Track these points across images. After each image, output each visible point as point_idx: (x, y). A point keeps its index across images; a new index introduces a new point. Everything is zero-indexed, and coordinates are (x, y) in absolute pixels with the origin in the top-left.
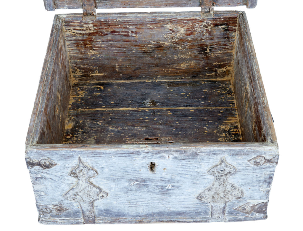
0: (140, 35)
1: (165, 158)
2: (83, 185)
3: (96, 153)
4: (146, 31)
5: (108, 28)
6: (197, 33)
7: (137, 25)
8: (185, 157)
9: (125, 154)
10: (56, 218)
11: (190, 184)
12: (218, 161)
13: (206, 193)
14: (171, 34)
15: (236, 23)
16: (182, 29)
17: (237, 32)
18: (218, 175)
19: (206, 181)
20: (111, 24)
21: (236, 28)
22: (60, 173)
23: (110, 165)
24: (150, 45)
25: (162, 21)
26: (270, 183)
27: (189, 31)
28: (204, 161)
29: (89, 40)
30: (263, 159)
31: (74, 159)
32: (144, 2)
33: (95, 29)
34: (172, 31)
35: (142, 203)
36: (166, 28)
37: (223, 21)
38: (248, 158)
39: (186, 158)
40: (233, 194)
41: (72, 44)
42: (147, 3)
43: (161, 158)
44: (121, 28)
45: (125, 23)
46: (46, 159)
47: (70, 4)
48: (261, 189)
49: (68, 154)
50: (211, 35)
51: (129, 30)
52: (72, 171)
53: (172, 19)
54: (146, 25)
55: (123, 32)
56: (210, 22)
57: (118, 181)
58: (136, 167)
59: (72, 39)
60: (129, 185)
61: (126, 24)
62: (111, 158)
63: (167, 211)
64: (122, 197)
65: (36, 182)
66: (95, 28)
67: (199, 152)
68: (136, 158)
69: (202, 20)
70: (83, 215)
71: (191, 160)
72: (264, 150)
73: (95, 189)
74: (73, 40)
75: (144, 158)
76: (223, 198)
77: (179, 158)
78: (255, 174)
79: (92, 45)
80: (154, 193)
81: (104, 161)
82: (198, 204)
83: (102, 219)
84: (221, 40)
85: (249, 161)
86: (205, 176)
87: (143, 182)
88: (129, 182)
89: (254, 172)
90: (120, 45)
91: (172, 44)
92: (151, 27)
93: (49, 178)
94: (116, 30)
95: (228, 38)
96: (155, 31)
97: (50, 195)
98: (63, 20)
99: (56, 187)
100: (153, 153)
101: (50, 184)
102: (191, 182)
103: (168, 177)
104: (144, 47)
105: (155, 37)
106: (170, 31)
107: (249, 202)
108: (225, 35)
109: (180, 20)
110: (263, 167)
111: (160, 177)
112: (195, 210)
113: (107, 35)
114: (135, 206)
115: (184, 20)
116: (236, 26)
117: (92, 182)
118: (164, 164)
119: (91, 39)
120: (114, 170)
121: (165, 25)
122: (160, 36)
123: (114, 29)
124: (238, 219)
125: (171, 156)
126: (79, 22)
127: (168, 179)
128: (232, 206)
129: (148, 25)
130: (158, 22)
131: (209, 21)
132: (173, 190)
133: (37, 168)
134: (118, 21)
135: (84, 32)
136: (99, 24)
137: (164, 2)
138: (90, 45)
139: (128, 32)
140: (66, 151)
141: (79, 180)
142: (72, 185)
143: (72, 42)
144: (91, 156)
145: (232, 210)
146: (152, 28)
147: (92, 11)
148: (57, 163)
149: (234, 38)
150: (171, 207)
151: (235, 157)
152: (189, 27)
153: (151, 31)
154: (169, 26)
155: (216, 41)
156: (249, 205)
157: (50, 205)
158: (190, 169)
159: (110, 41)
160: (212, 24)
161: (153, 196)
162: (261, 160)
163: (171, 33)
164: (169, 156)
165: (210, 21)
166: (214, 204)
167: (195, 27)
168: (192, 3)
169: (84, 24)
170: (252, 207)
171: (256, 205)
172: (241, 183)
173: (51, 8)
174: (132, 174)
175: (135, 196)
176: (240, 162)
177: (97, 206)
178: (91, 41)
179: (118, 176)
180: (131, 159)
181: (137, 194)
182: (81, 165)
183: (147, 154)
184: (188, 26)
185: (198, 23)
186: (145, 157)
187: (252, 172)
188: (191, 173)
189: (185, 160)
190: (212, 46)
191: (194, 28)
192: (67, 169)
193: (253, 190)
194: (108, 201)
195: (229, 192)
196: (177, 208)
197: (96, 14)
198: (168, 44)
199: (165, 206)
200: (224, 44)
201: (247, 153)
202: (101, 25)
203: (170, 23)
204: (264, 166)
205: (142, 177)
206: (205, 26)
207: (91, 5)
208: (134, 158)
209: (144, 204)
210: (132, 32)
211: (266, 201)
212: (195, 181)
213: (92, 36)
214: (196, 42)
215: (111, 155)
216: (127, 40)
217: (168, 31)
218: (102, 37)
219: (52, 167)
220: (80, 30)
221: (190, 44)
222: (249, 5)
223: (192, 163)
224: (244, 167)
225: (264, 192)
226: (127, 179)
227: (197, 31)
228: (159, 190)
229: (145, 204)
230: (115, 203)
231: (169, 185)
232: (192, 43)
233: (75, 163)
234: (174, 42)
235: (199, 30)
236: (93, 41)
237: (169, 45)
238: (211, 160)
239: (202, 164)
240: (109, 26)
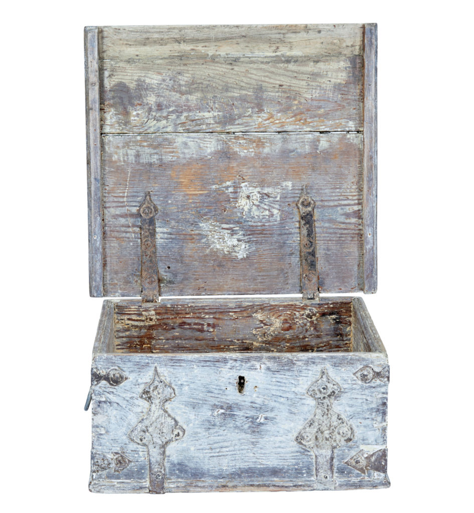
0: (219, 329)
1: (256, 369)
2: (156, 412)
3: (176, 360)
4: (228, 323)
5: (176, 318)
6: (298, 327)
7: (215, 313)
8: (280, 368)
9: (210, 363)
10: (113, 480)
11: (287, 414)
12: (319, 374)
13: (308, 429)
14: (262, 329)
15: (350, 311)
16: (278, 320)
17: (352, 325)
18: (319, 397)
19: (306, 409)
20: (180, 312)
21: (352, 319)
22: (129, 393)
23: (191, 380)
24: (233, 346)
25: (250, 307)
26: (384, 413)
27: (286, 323)
28: (303, 375)
29: (148, 336)
30: (371, 372)
31: (149, 370)
32: (225, 286)
33: (158, 320)
34: (264, 324)
35: (227, 449)
36: (255, 319)
37: (332, 308)
38: (353, 369)
39: (281, 370)
40: (341, 432)
41: (123, 343)
42: (230, 288)
43: (251, 369)
44: (194, 318)
45: (199, 309)
46: (116, 370)
47: (124, 289)
48: (375, 425)
49: (143, 361)
50: (318, 331)
51: (204, 321)
52: (145, 389)
53: (263, 305)
54: (227, 313)
55: (195, 324)
56: (315, 310)
57: (199, 408)
58: (222, 384)
59: (124, 334)
60: (212, 415)
61: (200, 311)
62: (193, 368)
63: (259, 466)
64: (202, 439)
65: (98, 409)
66: (158, 317)
67: (296, 360)
68: (222, 369)
69: (304, 306)
70: (150, 471)
71: (288, 373)
72: (371, 357)
73: (169, 419)
74: (125, 337)
75: (231, 369)
76: (328, 440)
77: (272, 370)
78: (364, 397)
79: (150, 345)
80: (243, 430)
81: (184, 374)
82: (297, 452)
83: (174, 482)
84: (332, 339)
85: (354, 374)
86: (304, 401)
87: (230, 410)
88: (212, 410)
89: (363, 393)
90: (191, 345)
91: (264, 345)
92: (234, 316)
93: (115, 402)
94: (187, 322)
95: (341, 335)
96: (240, 324)
97: (111, 434)
98: (116, 304)
99: (121, 419)
100: (242, 361)
101: (115, 412)
102: (287, 410)
103: (259, 401)
104: (224, 349)
105: (240, 333)
106: (261, 323)
107: (363, 450)
108: (337, 331)
109: (274, 306)
110: (372, 384)
111: (250, 401)
112: (295, 465)
113: (174, 329)
114: (218, 456)
115: (280, 306)
116: (350, 316)
117: (167, 410)
118: (255, 379)
119: (151, 335)
120: (195, 389)
121: (253, 314)
122: (246, 332)
123: (184, 319)
124: (351, 482)
125: (263, 366)
126: (137, 307)
127: (260, 405)
128: (341, 456)
129: (231, 314)
130: (245, 308)
131: (313, 308)
132: (266, 424)
133: (103, 386)
134: (190, 307)
135: (142, 324)
136: (164, 311)
137: (252, 286)
138: (149, 345)
139: (203, 325)
140: (142, 356)
141: (152, 403)
142: (142, 414)
143: (123, 340)
144: (170, 365)
145: (342, 465)
146: (236, 319)
147: (154, 298)
148: (129, 377)
149: (349, 335)
150: (264, 458)
151: (337, 368)
152: (287, 318)
153: (235, 324)
154: (259, 316)
155: (325, 340)
156: (363, 455)
157: (109, 453)
158: (286, 387)
159: (177, 338)
160: (317, 312)
161: (240, 437)
162: (369, 373)
163: (262, 327)
164: (260, 366)
165: (315, 307)
166: (317, 451)
167: (295, 317)
168: (290, 288)
169: (143, 311)
170: (366, 458)
171: (372, 455)
172: (349, 414)
173: (99, 292)
174: (217, 396)
175: (219, 436)
176: (345, 376)
177: (169, 457)
178: (150, 338)
179: (200, 400)
180: (216, 371)
181: (221, 432)
182: (157, 379)
183: (235, 363)
184: (286, 315)
185: (298, 311)
186: (233, 366)
187: (360, 393)
188: (288, 395)
189: (280, 373)
190: (319, 348)
191: (293, 319)
192: (139, 387)
193: (365, 427)
194: (184, 445)
195: (335, 428)
196: (271, 461)
197: (159, 301)
198: (258, 345)
199: (257, 455)
200: (336, 345)
201: (351, 362)
202: (166, 313)
203: (260, 311)
204: (374, 383)
205: (228, 402)
206: (309, 316)
207: (154, 289)
208: (220, 369)
209: (229, 451)
210: (209, 325)
211: (383, 447)
212: (293, 410)
213: (152, 330)
214: (297, 341)
215: (193, 363)
216: (201, 337)
217: (258, 323)
218: (166, 332)
219: (121, 383)
220: (137, 320)
221: (288, 345)
222: (366, 287)
223: (288, 377)
224: (350, 386)
225: (379, 429)
226: (210, 404)
227: (298, 323)
228: (248, 425)
229: (231, 451)
230: (192, 448)
231: (260, 416)
232: (291, 344)
233: (150, 376)
234: (266, 341)
235: (300, 322)
236: (153, 338)
237: (260, 347)
238: (310, 372)
239: (300, 378)
240: (178, 314)
